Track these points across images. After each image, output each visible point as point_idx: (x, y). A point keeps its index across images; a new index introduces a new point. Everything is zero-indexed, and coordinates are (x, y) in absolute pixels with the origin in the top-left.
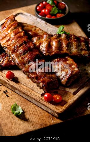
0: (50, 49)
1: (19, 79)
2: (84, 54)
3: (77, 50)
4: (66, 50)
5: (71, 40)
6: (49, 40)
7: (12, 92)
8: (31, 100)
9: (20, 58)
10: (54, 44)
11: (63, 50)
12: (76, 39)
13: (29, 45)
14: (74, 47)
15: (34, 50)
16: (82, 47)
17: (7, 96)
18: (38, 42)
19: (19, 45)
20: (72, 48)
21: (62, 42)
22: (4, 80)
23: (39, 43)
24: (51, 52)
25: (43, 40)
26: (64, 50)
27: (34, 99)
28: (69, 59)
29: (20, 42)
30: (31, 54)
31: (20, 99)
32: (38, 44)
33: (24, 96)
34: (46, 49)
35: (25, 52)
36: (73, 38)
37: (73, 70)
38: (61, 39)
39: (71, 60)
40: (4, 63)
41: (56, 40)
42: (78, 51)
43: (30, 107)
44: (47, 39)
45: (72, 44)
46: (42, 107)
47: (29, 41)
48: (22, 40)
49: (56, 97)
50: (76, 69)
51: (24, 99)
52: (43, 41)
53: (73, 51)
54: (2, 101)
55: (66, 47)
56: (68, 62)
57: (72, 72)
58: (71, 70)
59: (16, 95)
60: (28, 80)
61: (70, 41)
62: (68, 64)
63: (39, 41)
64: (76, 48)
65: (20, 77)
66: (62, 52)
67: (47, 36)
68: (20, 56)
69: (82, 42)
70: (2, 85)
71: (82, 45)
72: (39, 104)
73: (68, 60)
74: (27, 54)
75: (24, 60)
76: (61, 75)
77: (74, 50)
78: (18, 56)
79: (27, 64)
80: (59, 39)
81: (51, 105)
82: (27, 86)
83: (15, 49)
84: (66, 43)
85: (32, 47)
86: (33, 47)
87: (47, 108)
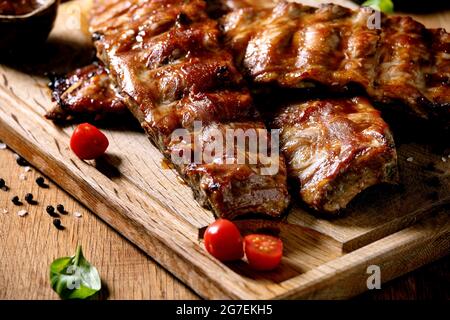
0: (286, 58)
1: (125, 162)
2: (436, 99)
3: (407, 75)
4: (359, 68)
5: (392, 37)
6: (292, 24)
7: (86, 215)
8: (151, 250)
9: (145, 76)
10: (310, 39)
11: (343, 68)
12: (413, 36)
13: (197, 32)
14: (397, 62)
15: (216, 51)
16: (436, 71)
17: (58, 225)
18: (243, 28)
19: (154, 26)
20: (386, 65)
21: (347, 38)
22: (59, 158)
23: (249, 32)
24: (289, 72)
25: (268, 21)
26: (347, 67)
27: (163, 243)
28: (361, 106)
29: (164, 17)
30: (197, 63)
31: (107, 246)
32: (239, 36)
33: (129, 232)
34: (268, 55)
35: (171, 52)
36: (401, 31)
37: (364, 144)
38: (346, 23)
39: (370, 109)
40: (80, 94)
41: (321, 26)
42: (412, 83)
43: (140, 277)
44: (285, 19)
45: (391, 53)
46: (191, 282)
47: (203, 15)
48: (175, 9)
49: (258, 243)
50: (376, 143)
51: (127, 246)
52: (264, 26)
53: (389, 77)
54: (28, 242)
55: (358, 57)
56: (352, 117)
57: (356, 152)
58: (353, 143)
59: (99, 226)
60: (164, 171)
61: (386, 37)
62: (350, 122)
63: (249, 26)
64: (405, 69)
65: (133, 158)
66: (335, 75)
67: (287, 9)
68: (149, 68)
69: (442, 49)
70: (51, 185)
71: (439, 62)
72: (180, 264)
73: (355, 111)
74: (178, 62)
75: (157, 84)
76: (310, 165)
77: (394, 73)
78: (137, 68)
79: (166, 99)
80: (336, 24)
81: (228, 270)
82: (150, 192)
83: (135, 42)
84: (362, 41)
85: (207, 38)
86: (211, 38)
87: (207, 284)
